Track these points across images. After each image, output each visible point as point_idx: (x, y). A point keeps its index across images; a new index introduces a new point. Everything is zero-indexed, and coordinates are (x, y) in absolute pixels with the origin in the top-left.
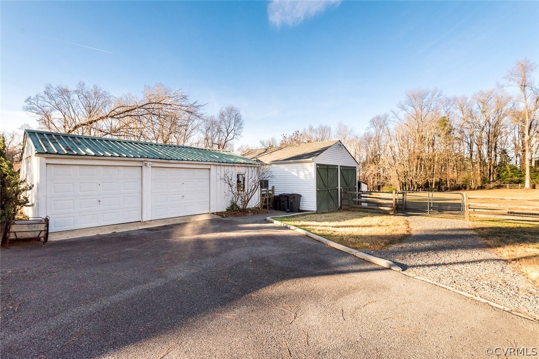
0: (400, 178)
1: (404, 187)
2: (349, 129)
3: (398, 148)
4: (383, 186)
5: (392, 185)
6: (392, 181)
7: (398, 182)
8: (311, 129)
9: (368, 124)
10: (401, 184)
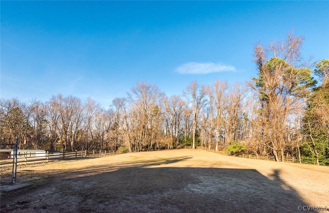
0: (131, 141)
1: (134, 147)
2: (96, 104)
3: (130, 123)
4: (119, 146)
5: (125, 146)
6: (125, 144)
7: (129, 144)
8: (60, 97)
9: (111, 103)
10: (132, 145)
